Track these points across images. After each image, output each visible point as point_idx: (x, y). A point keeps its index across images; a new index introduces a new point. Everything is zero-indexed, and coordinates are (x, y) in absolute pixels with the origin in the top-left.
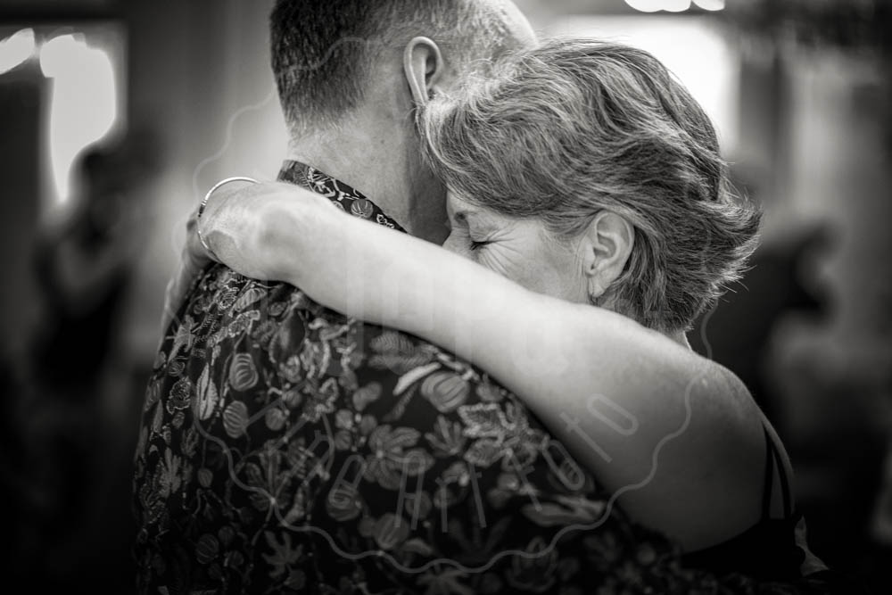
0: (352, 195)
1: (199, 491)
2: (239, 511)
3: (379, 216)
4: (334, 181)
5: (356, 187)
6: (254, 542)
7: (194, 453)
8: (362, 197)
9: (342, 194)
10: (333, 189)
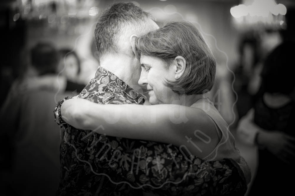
0: (111, 74)
1: (72, 141)
2: (81, 144)
3: (118, 79)
4: (107, 71)
5: (112, 72)
6: (84, 151)
7: (70, 132)
8: (114, 75)
9: (109, 74)
10: (107, 73)
